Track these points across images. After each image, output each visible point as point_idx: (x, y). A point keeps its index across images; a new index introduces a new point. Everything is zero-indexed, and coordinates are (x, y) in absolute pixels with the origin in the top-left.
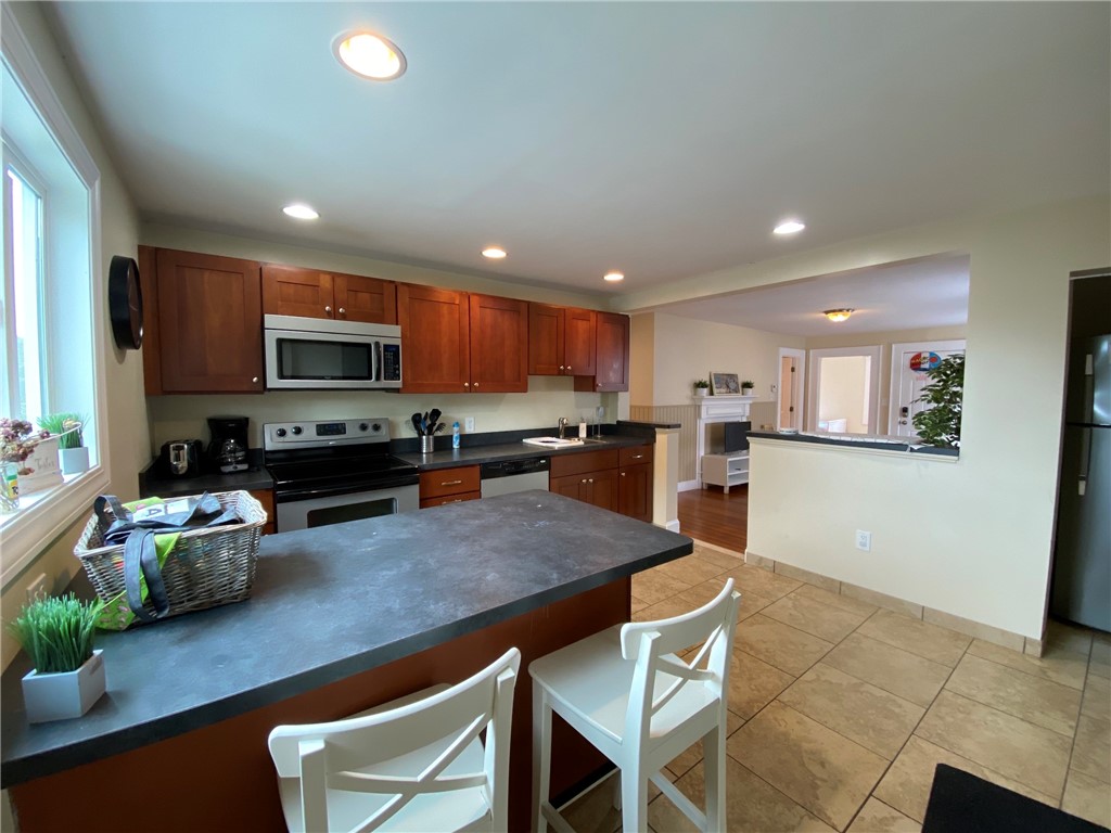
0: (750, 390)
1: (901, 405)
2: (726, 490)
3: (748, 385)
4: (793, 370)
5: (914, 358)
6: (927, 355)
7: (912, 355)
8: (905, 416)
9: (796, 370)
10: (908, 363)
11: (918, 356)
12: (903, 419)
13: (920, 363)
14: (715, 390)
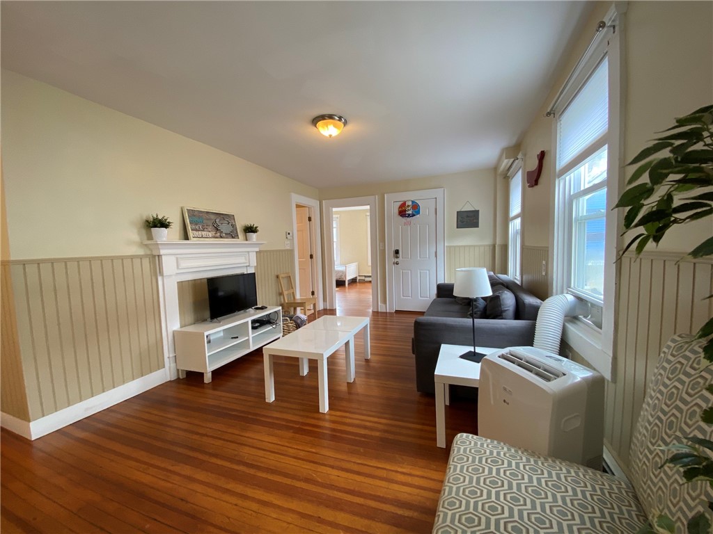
0: (254, 236)
1: (394, 249)
2: (208, 378)
3: (250, 230)
4: (310, 219)
5: (401, 207)
6: (410, 203)
7: (399, 204)
8: (397, 257)
9: (312, 219)
10: (396, 211)
11: (404, 204)
12: (396, 260)
13: (405, 211)
14: (191, 233)
